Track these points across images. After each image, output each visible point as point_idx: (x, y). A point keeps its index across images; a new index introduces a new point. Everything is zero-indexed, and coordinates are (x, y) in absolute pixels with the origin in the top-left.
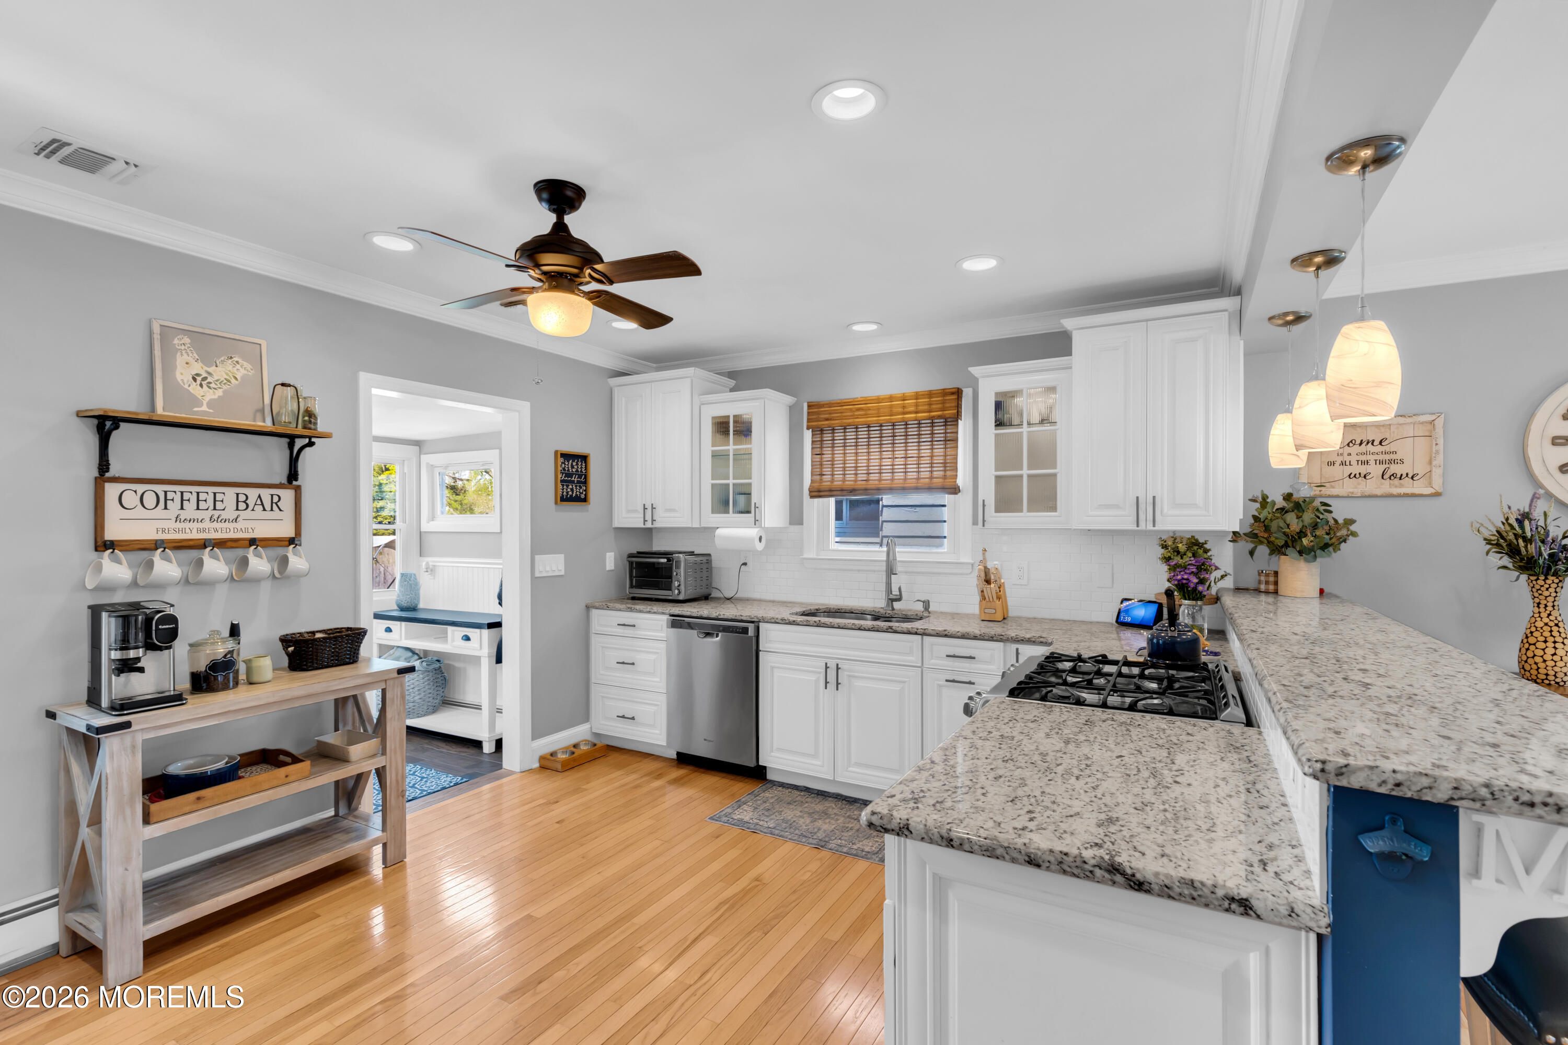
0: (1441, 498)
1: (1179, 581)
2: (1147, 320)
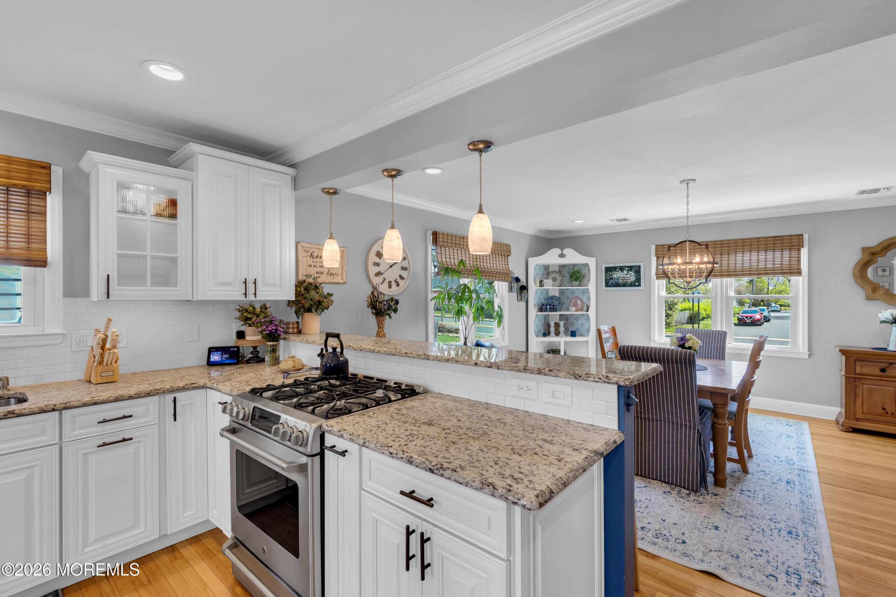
0: (345, 285)
1: (270, 331)
2: (249, 165)
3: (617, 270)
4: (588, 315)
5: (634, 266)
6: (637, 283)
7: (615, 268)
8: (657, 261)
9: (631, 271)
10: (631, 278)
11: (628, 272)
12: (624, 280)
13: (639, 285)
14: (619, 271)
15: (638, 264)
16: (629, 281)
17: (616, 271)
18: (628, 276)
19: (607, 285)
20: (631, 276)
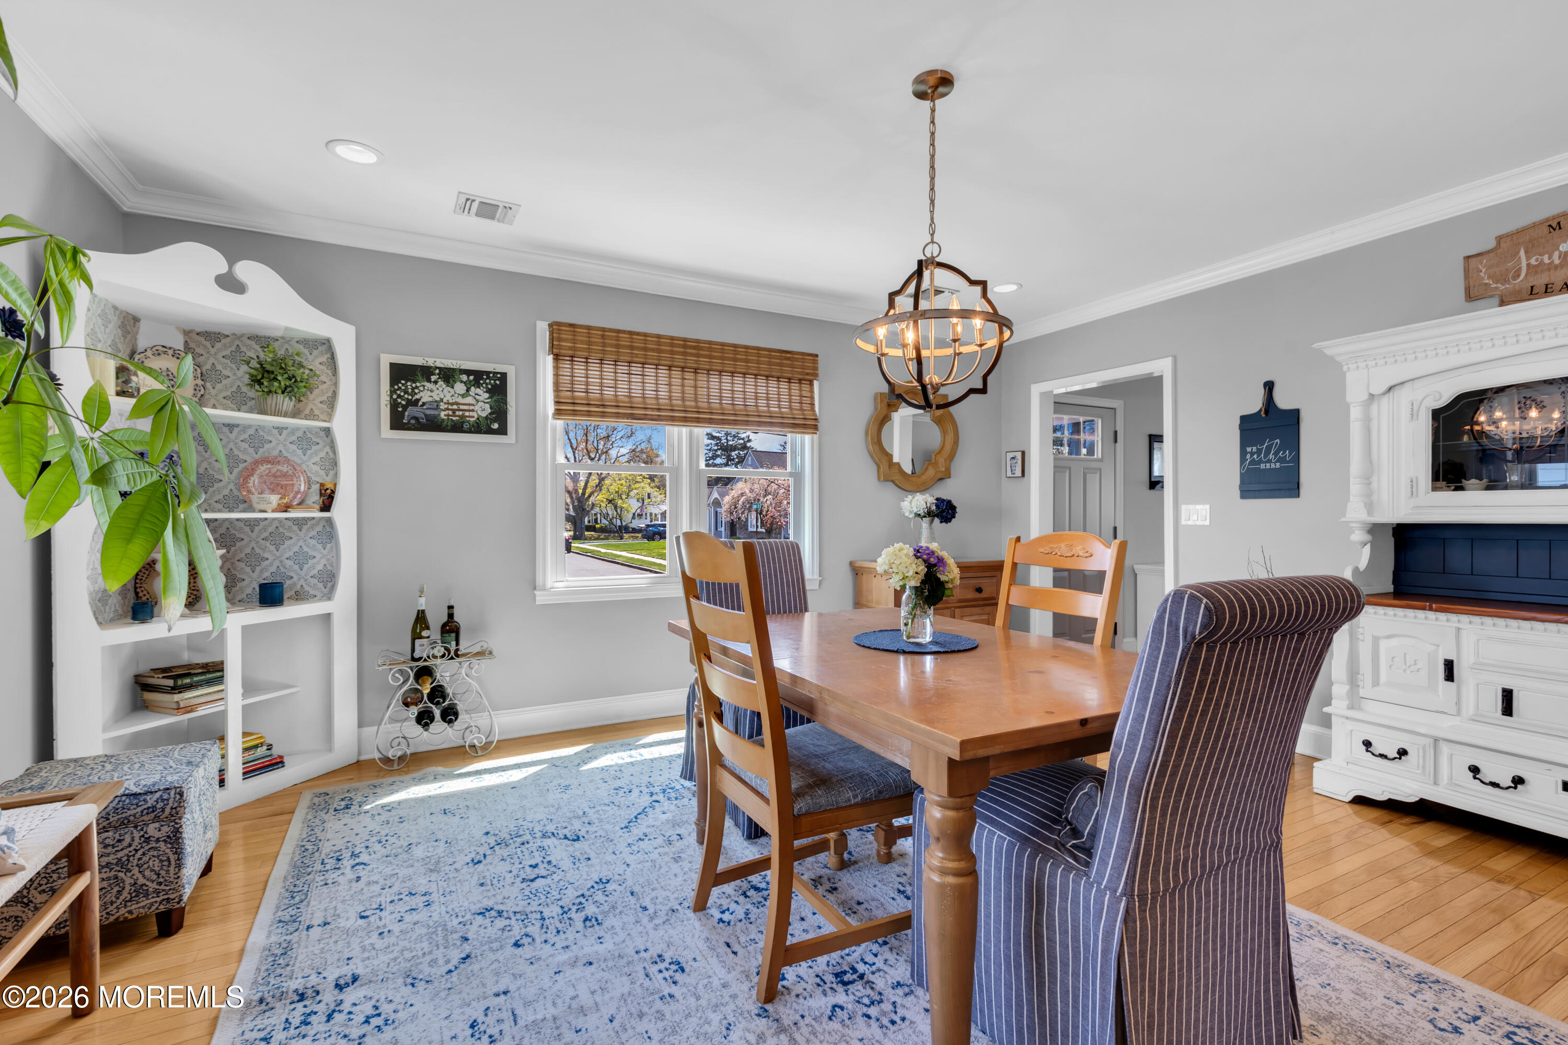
3: (433, 378)
4: (329, 521)
5: (488, 373)
6: (496, 422)
7: (426, 372)
8: (556, 368)
9: (478, 385)
10: (476, 408)
11: (468, 390)
12: (454, 411)
13: (503, 431)
14: (441, 383)
15: (500, 368)
16: (472, 417)
17: (429, 381)
18: (469, 400)
19: (397, 423)
20: (478, 401)
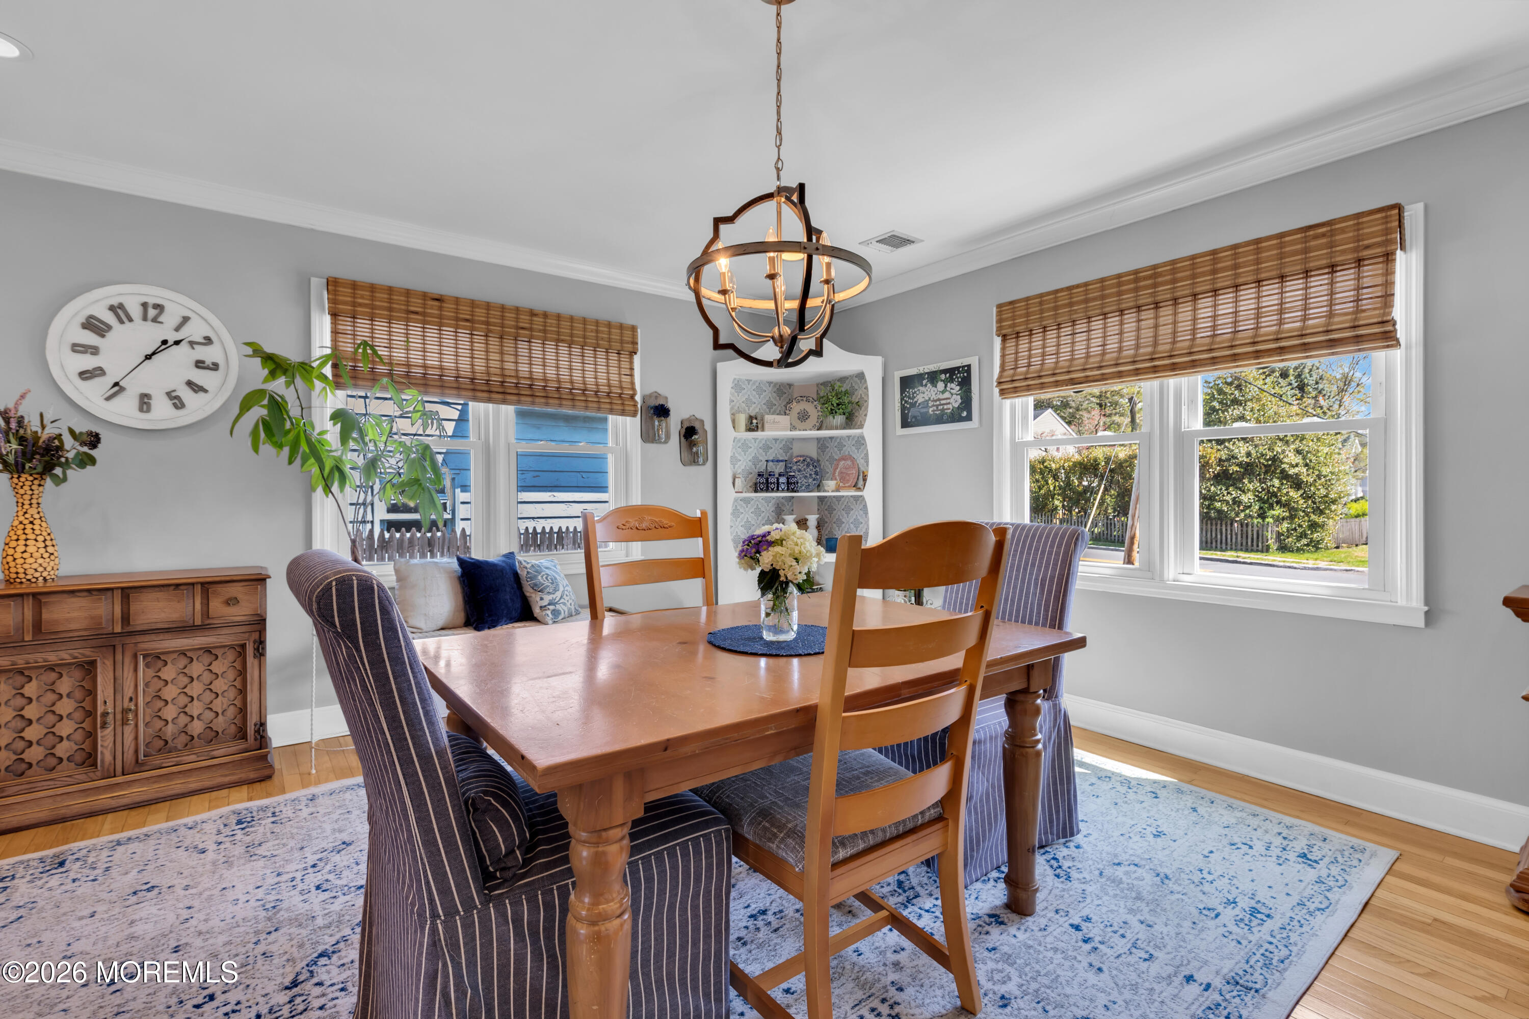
3: (924, 382)
4: (862, 498)
5: (959, 368)
6: (963, 412)
7: (920, 378)
8: (1003, 349)
9: (951, 380)
10: (952, 401)
11: (946, 386)
12: (937, 406)
13: (969, 418)
14: (929, 385)
15: (966, 362)
16: (949, 409)
17: (922, 385)
18: (947, 395)
19: (906, 422)
20: (952, 394)
